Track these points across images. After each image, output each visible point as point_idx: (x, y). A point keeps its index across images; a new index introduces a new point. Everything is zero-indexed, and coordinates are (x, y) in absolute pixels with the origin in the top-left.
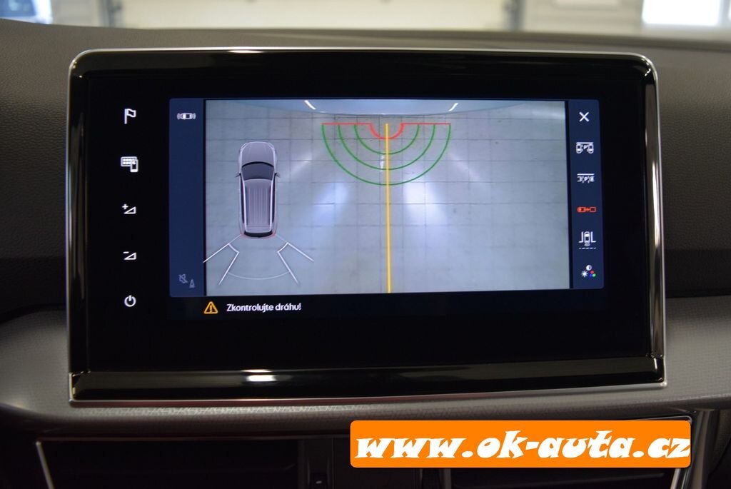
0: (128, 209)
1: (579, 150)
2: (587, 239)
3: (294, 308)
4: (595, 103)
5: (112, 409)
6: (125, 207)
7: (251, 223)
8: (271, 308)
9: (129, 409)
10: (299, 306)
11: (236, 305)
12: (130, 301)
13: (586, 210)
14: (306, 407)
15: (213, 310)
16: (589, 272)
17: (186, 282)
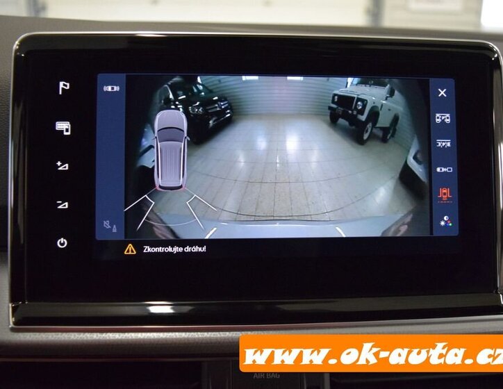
0: (61, 165)
1: (438, 121)
2: (445, 194)
3: (200, 249)
4: (451, 82)
5: (46, 334)
6: (59, 163)
7: (164, 178)
8: (181, 250)
9: (60, 334)
10: (204, 248)
11: (151, 247)
12: (62, 243)
13: (444, 170)
14: (210, 333)
15: (132, 251)
16: (446, 222)
17: (109, 227)
